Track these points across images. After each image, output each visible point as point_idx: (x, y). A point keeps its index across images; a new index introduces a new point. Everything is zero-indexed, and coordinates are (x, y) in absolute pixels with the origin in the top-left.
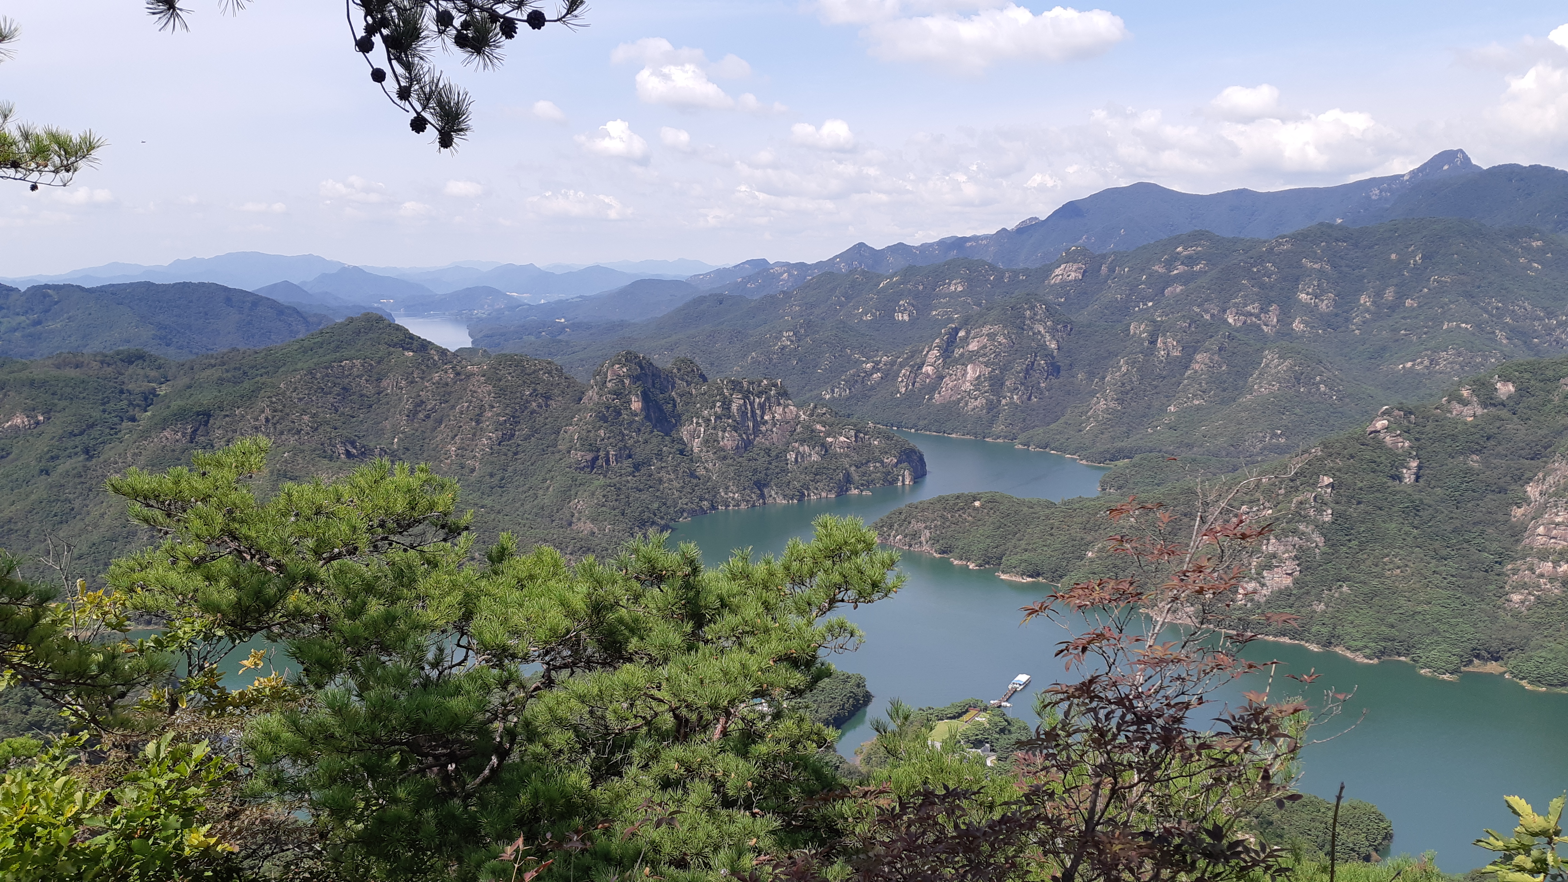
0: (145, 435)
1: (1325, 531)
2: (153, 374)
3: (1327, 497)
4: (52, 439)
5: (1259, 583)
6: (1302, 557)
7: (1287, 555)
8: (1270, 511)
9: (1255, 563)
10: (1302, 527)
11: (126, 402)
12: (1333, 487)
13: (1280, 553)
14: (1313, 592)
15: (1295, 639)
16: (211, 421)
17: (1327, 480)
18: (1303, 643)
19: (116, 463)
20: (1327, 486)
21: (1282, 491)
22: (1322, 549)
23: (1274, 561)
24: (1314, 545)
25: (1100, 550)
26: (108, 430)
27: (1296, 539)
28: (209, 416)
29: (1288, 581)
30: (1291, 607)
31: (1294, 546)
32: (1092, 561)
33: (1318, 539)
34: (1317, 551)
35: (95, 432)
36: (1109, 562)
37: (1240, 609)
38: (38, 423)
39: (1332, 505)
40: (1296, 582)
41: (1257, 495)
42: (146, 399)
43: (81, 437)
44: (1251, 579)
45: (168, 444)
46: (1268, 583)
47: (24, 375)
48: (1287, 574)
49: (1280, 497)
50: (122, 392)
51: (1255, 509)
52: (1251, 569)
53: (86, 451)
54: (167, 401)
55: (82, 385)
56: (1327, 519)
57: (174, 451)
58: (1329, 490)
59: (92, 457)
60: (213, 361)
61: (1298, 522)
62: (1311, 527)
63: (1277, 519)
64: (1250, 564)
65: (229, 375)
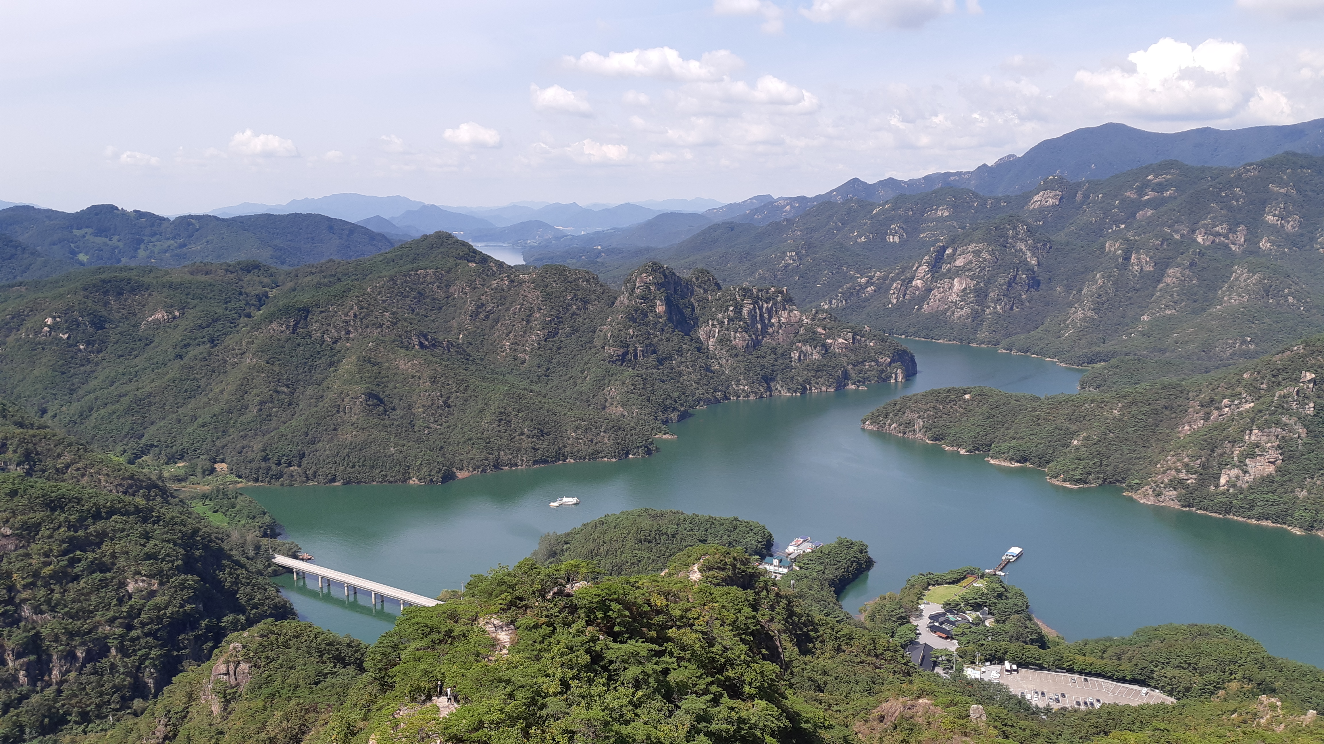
0: (256, 327)
1: (1307, 423)
2: (266, 280)
3: (1309, 392)
4: (184, 331)
5: (1242, 470)
6: (1284, 447)
7: (1270, 444)
8: (1252, 405)
9: (1237, 452)
10: (1285, 419)
11: (243, 302)
12: (1315, 383)
13: (1263, 442)
14: (1296, 479)
15: (1278, 522)
16: (310, 316)
17: (1309, 376)
18: (1285, 526)
19: (234, 350)
20: (1309, 381)
21: (1264, 386)
22: (1304, 439)
23: (1256, 450)
24: (1297, 435)
25: (1085, 439)
26: (229, 324)
27: (1279, 430)
28: (308, 312)
29: (1271, 469)
30: (1273, 493)
31: (1277, 436)
32: (1077, 448)
33: (1300, 431)
34: (1300, 441)
35: (219, 326)
36: (1094, 449)
37: (1222, 493)
38: (174, 318)
39: (1315, 399)
40: (1278, 470)
41: (1239, 389)
42: (260, 300)
43: (207, 329)
44: (1234, 466)
45: (275, 335)
46: (1250, 470)
47: (164, 280)
48: (1269, 462)
49: (1262, 392)
50: (241, 294)
51: (1236, 402)
52: (1233, 457)
53: (212, 341)
54: (276, 301)
55: (209, 288)
56: (1309, 412)
57: (279, 340)
58: (1311, 385)
59: (216, 346)
60: (314, 270)
61: (1281, 414)
62: (1293, 419)
63: (1260, 411)
64: (1232, 453)
65: (326, 280)
